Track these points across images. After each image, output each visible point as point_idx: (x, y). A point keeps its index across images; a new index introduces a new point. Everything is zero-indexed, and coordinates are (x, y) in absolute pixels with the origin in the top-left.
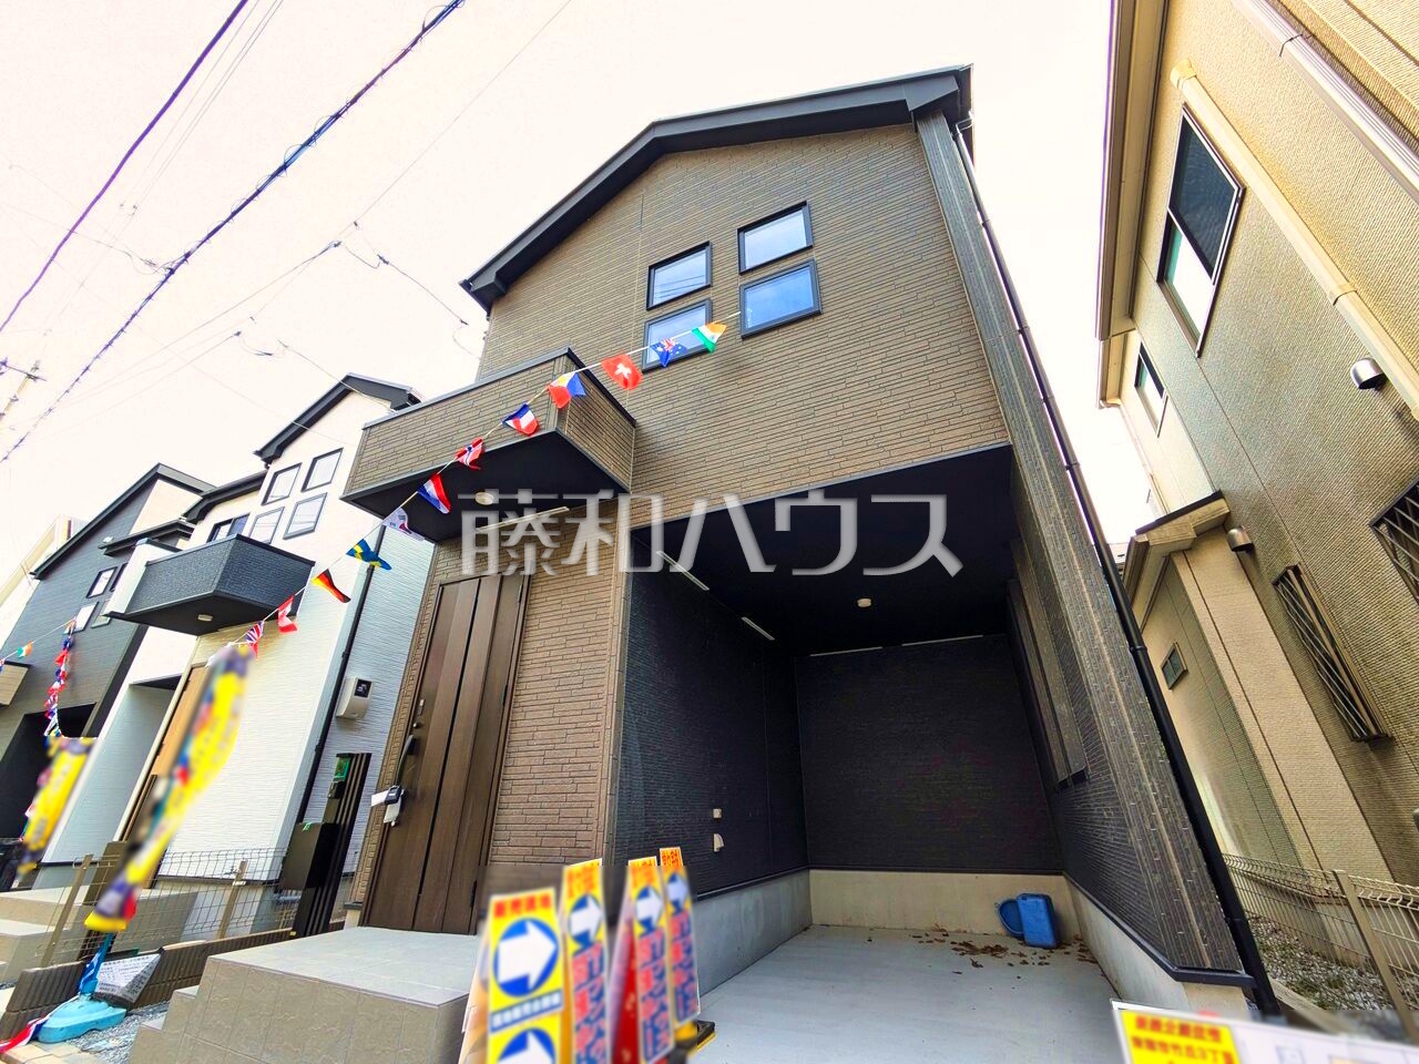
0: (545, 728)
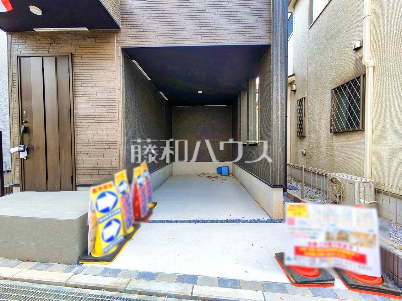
0: (92, 126)
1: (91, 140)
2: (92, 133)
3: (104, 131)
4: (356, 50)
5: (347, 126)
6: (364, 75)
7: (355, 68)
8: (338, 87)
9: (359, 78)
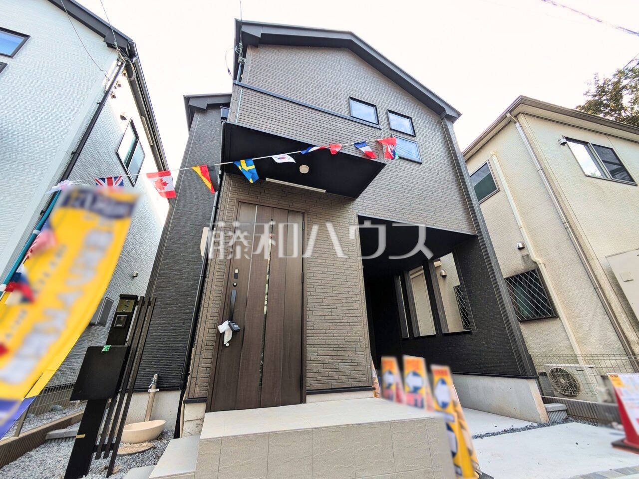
0: (329, 298)
1: (327, 318)
2: (330, 307)
3: (345, 305)
4: (520, 249)
5: (537, 313)
6: (538, 269)
7: (525, 263)
8: (512, 277)
9: (533, 271)
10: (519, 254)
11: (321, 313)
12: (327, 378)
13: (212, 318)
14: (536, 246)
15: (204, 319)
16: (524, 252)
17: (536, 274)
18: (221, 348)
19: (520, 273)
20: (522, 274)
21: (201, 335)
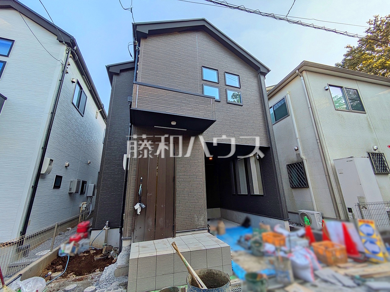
0: (187, 188)
1: (186, 197)
2: (187, 192)
3: (195, 190)
4: (296, 150)
5: (300, 185)
6: (303, 162)
7: (298, 158)
8: (290, 165)
9: (301, 163)
10: (295, 152)
11: (183, 195)
12: (186, 225)
13: (131, 202)
14: (304, 149)
15: (128, 203)
16: (298, 152)
17: (302, 165)
18: (136, 215)
19: (294, 163)
20: (295, 164)
21: (127, 210)
